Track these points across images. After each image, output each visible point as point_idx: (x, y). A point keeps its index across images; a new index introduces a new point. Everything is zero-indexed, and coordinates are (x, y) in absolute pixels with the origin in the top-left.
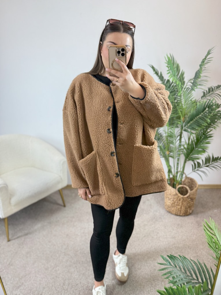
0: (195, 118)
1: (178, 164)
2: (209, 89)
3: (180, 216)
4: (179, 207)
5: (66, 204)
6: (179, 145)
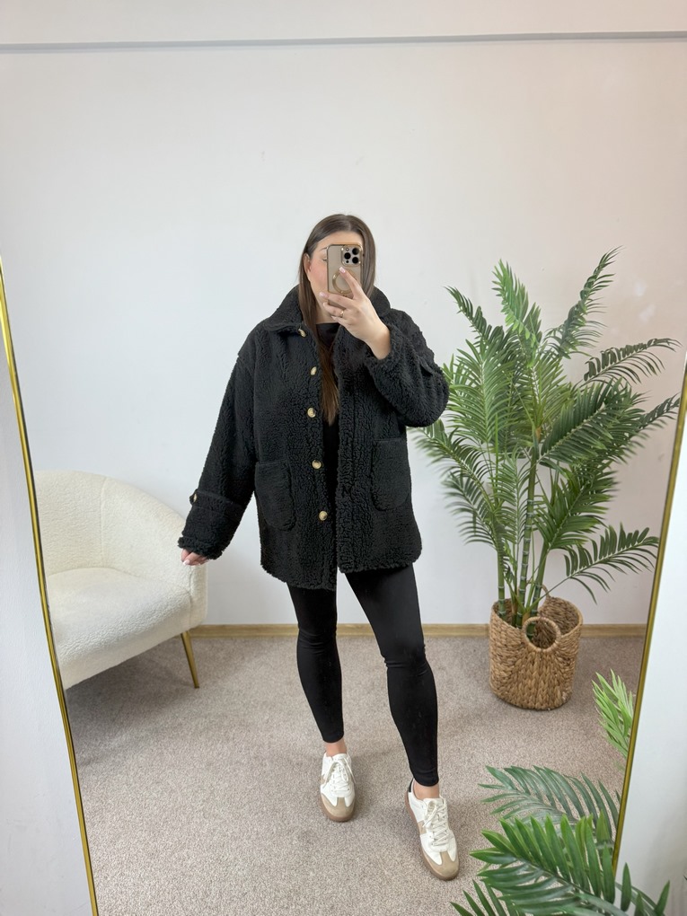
0: (570, 431)
1: (525, 556)
2: (604, 356)
3: (535, 709)
4: (531, 683)
5: (200, 680)
6: (528, 503)
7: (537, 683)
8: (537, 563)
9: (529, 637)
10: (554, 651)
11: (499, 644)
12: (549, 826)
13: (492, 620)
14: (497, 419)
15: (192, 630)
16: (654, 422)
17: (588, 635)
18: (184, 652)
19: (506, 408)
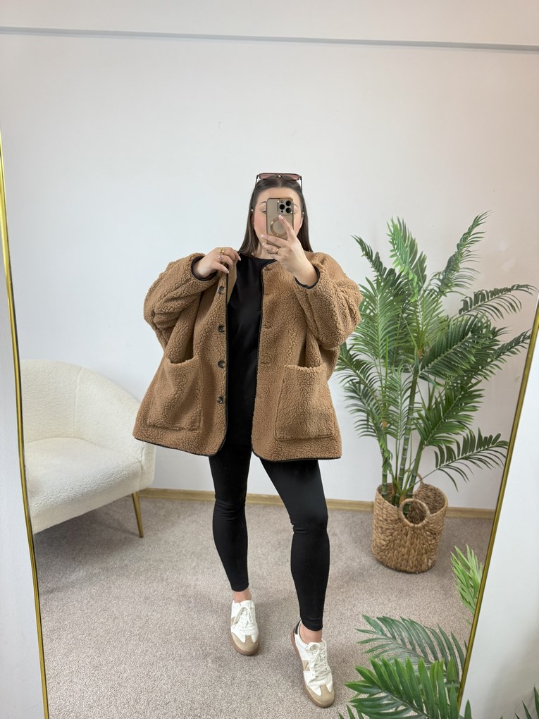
0: (444, 353)
1: (405, 450)
2: (476, 296)
3: (405, 571)
5: (144, 531)
6: (409, 408)
7: (409, 551)
8: (414, 457)
9: (405, 514)
10: (424, 527)
11: (381, 518)
12: (409, 665)
13: (376, 499)
14: (388, 340)
15: (142, 492)
16: (512, 350)
17: (451, 515)
18: (133, 508)
19: (395, 332)
